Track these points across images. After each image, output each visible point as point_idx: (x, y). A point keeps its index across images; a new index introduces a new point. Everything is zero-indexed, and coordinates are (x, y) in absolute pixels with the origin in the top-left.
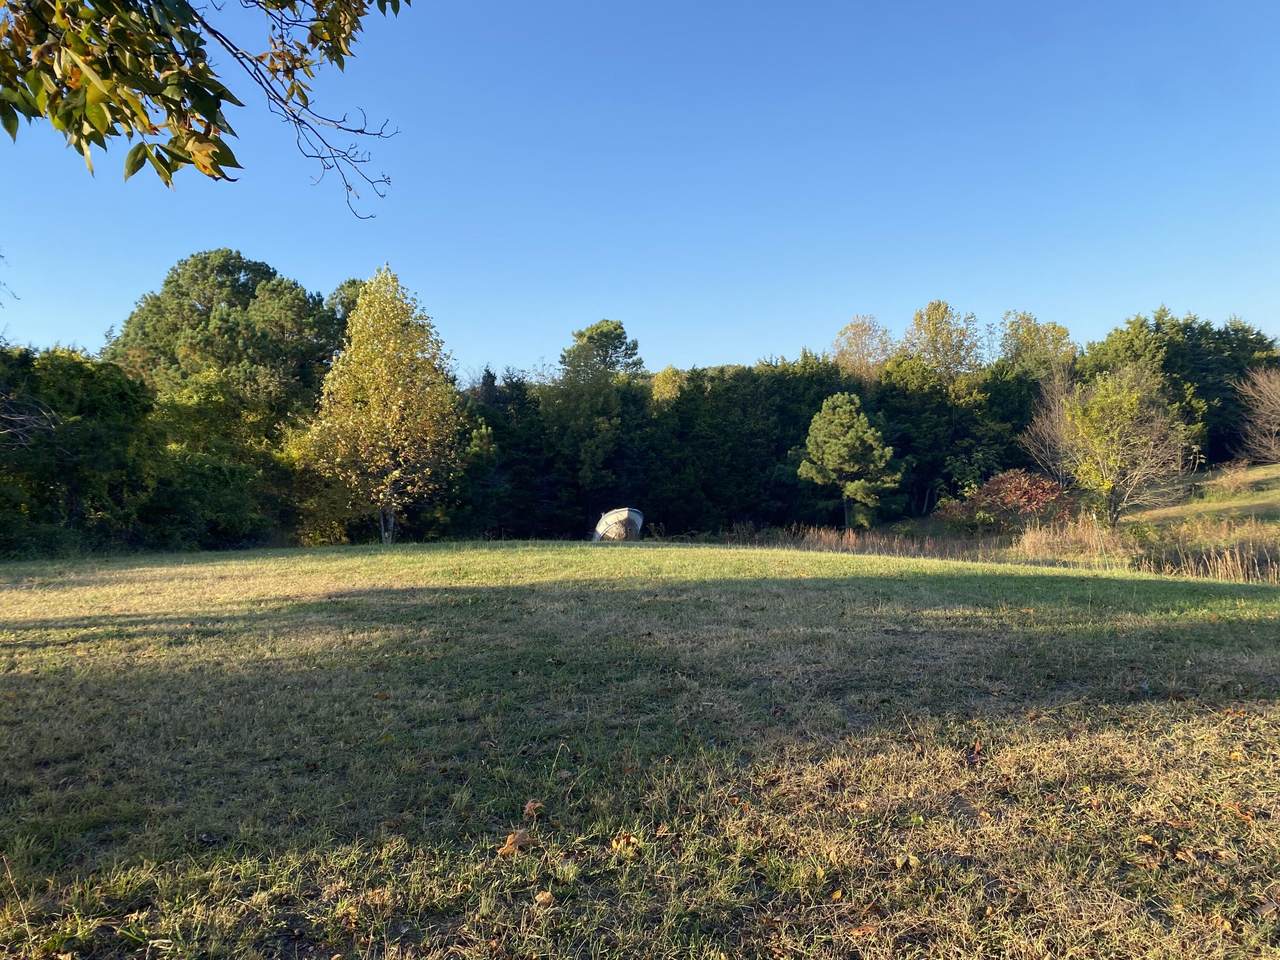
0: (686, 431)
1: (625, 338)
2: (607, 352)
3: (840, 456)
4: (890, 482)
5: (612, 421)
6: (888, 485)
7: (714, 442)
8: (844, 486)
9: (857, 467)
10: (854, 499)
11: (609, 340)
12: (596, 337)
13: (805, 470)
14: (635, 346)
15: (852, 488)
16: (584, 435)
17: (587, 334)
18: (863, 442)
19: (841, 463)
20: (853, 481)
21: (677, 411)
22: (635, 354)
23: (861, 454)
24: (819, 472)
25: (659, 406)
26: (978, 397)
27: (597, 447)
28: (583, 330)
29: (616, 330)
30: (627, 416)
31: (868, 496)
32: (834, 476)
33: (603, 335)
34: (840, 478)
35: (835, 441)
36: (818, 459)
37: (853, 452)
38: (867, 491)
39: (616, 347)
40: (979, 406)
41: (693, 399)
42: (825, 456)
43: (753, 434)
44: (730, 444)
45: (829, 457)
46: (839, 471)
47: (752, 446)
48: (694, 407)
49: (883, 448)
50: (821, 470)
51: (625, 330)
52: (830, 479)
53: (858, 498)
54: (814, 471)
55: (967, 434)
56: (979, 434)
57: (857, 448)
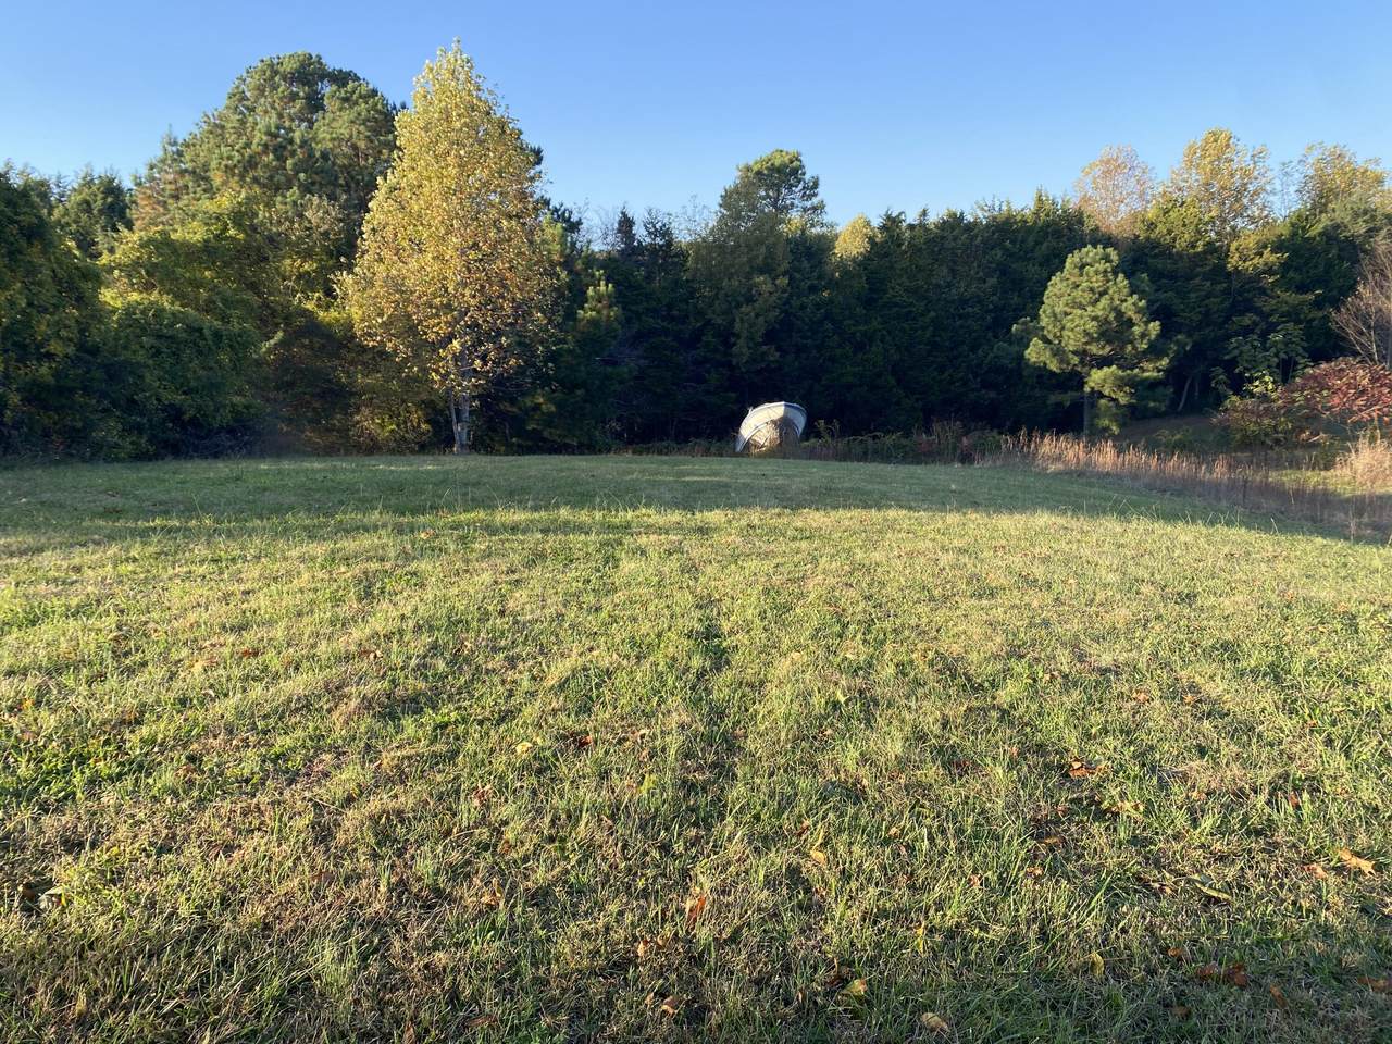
0: (875, 296)
1: (804, 174)
2: (779, 192)
3: (1086, 333)
4: (1150, 371)
5: (778, 282)
6: (1146, 374)
7: (911, 312)
8: (1089, 375)
9: (1108, 349)
10: (1100, 393)
11: (783, 175)
12: (765, 172)
13: (1035, 353)
14: (816, 185)
15: (1097, 378)
16: (741, 299)
17: (755, 168)
18: (1119, 314)
19: (1086, 343)
20: (1100, 368)
21: (865, 269)
22: (815, 195)
23: (1115, 331)
24: (1054, 355)
25: (842, 264)
26: (1269, 257)
27: (757, 316)
28: (751, 163)
29: (792, 162)
30: (798, 276)
31: (1120, 388)
32: (1075, 360)
33: (773, 169)
34: (1082, 362)
35: (1079, 312)
36: (1055, 336)
37: (1104, 328)
38: (1118, 382)
39: (791, 186)
40: (1270, 271)
41: (886, 255)
42: (1065, 333)
43: (964, 302)
44: (932, 314)
45: (1070, 333)
46: (1082, 354)
47: (961, 317)
48: (887, 264)
49: (1147, 323)
50: (1058, 353)
51: (804, 163)
52: (1068, 364)
53: (1106, 392)
54: (1048, 353)
55: (1249, 307)
56: (1266, 309)
57: (1110, 323)
